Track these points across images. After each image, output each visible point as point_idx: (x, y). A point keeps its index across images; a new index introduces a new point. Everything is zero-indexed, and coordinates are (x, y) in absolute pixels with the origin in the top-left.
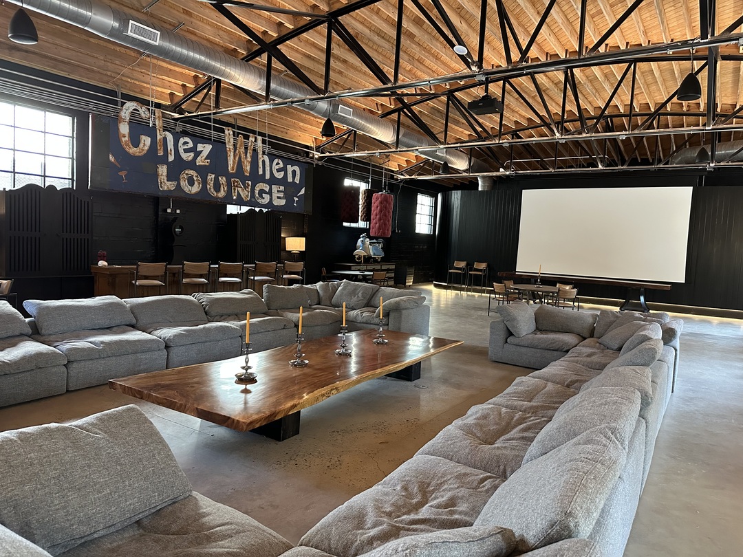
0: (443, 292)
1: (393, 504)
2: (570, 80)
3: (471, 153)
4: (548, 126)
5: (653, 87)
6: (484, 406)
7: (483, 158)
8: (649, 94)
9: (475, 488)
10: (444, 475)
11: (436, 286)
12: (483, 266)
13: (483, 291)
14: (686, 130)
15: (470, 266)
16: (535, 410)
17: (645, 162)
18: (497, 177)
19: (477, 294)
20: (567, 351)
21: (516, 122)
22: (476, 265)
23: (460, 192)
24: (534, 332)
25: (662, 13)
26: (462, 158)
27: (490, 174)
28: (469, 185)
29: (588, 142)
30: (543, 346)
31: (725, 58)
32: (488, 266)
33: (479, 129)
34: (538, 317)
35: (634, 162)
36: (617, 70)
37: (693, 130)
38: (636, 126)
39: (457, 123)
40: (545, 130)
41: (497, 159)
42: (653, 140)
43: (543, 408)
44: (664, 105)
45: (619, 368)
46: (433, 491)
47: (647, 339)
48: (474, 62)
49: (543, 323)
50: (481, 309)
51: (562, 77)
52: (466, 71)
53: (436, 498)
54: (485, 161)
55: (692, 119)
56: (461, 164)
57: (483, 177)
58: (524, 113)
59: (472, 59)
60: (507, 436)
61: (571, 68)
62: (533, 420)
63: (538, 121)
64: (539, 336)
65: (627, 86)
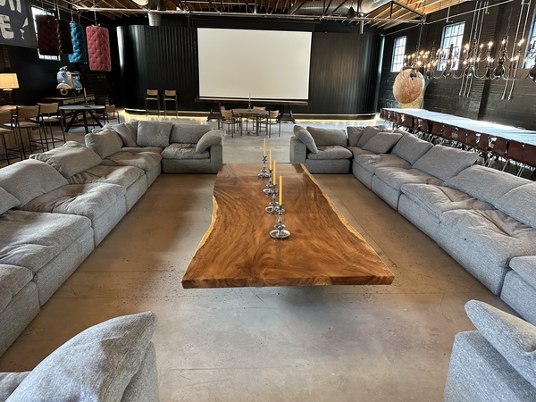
12: (173, 93)
15: (162, 93)
22: (167, 93)
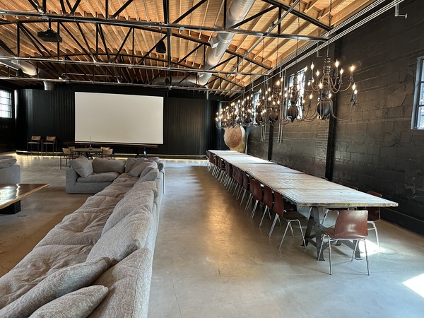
0: (25, 157)
1: (28, 275)
2: (99, 30)
3: (37, 65)
4: (89, 55)
5: (142, 43)
6: (73, 214)
7: (46, 69)
8: (141, 46)
9: (78, 253)
10: (57, 252)
11: (18, 153)
12: (53, 139)
13: (54, 155)
14: (158, 68)
15: (43, 139)
16: (102, 211)
17: (141, 82)
18: (57, 82)
19: (50, 157)
20: (112, 181)
21: (67, 50)
22: (48, 139)
23: (31, 90)
24: (93, 174)
25: (145, 4)
26: (31, 68)
27: (53, 80)
28: (37, 86)
29: (111, 67)
30: (98, 180)
31: (174, 35)
32: (56, 138)
33: (43, 50)
34: (94, 165)
35: (135, 82)
36: (125, 30)
37: (162, 68)
38: (135, 63)
39: (26, 44)
40: (86, 57)
41: (57, 72)
42: (144, 70)
43: (106, 209)
44: (148, 53)
45: (141, 183)
46: (52, 262)
47: (152, 169)
48: (40, 7)
49: (97, 168)
50: (55, 166)
51: (95, 28)
52: (34, 11)
53: (55, 265)
54: (47, 71)
55: (161, 62)
56: (31, 72)
57: (47, 82)
58: (72, 45)
59: (38, 4)
60: (89, 226)
61: (100, 24)
62: (102, 215)
63: (81, 51)
64: (96, 175)
65: (130, 40)
